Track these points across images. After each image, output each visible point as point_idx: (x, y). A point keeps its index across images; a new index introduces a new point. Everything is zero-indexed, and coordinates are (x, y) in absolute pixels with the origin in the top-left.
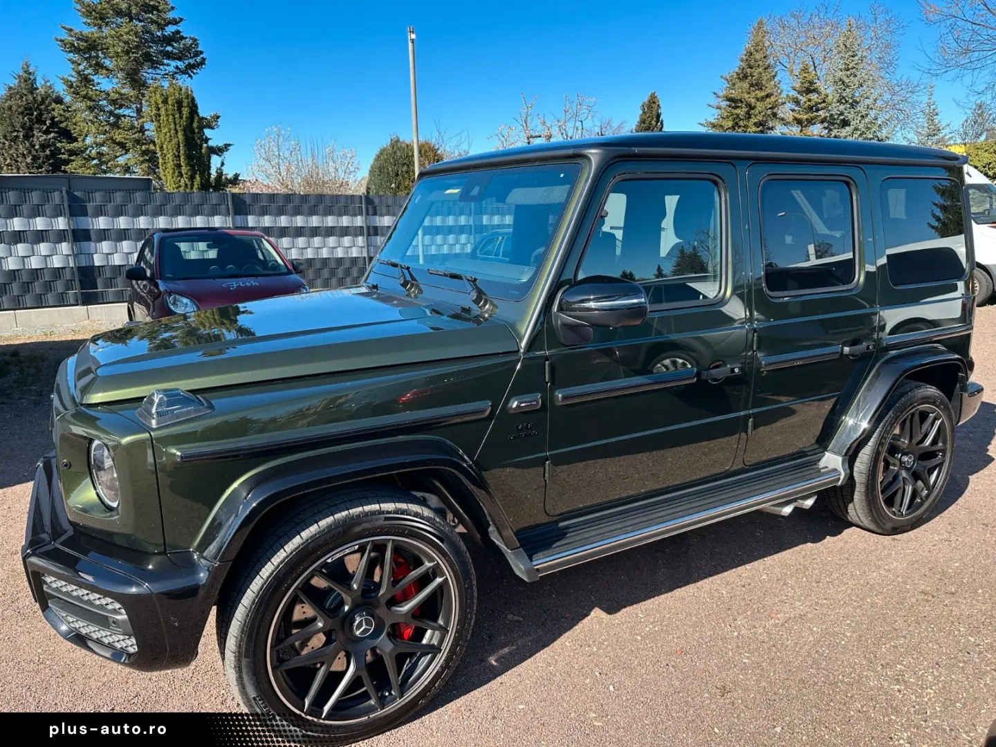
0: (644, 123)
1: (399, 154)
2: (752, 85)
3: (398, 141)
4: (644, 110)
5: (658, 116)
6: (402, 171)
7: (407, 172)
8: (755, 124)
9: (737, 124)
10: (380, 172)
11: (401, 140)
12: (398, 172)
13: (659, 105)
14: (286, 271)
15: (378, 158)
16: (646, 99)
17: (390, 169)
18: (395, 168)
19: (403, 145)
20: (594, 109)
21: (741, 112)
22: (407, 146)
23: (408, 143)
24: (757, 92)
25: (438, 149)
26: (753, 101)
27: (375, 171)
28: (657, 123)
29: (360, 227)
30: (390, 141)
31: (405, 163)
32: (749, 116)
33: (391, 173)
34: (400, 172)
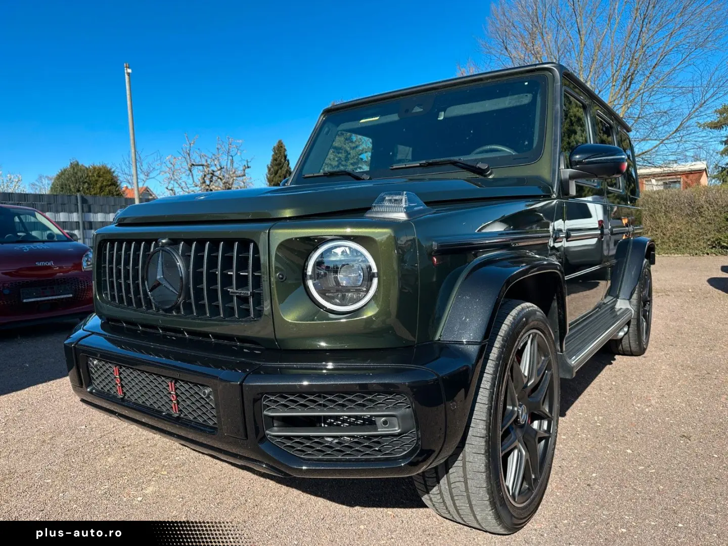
0: (276, 161)
1: (79, 174)
2: (346, 139)
3: (78, 164)
4: (275, 152)
5: (285, 157)
6: (83, 188)
7: (87, 189)
8: (352, 164)
9: (340, 163)
10: (62, 188)
11: (80, 164)
12: (79, 188)
13: (285, 150)
14: (66, 239)
15: (59, 177)
16: (275, 144)
17: (72, 186)
18: (77, 185)
19: (83, 168)
20: (241, 148)
21: (342, 156)
22: (87, 169)
23: (87, 167)
24: (350, 144)
25: (114, 172)
26: (348, 149)
27: (57, 188)
28: (285, 161)
29: (77, 222)
30: (69, 164)
31: (86, 182)
32: (347, 159)
33: (73, 190)
34: (82, 188)
